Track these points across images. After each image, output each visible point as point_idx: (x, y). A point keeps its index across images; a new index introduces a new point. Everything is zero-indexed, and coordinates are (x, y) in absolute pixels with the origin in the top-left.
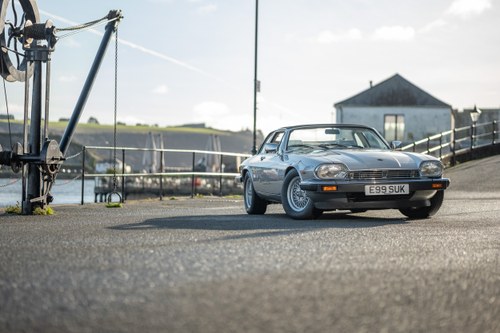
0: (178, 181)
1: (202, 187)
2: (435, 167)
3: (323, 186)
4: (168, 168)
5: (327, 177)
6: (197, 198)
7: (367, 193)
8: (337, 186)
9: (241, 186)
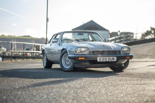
0: (20, 54)
1: (28, 56)
2: (127, 49)
3: (78, 57)
4: (17, 49)
5: (80, 53)
6: (25, 60)
7: (98, 60)
8: (85, 57)
9: (42, 56)
